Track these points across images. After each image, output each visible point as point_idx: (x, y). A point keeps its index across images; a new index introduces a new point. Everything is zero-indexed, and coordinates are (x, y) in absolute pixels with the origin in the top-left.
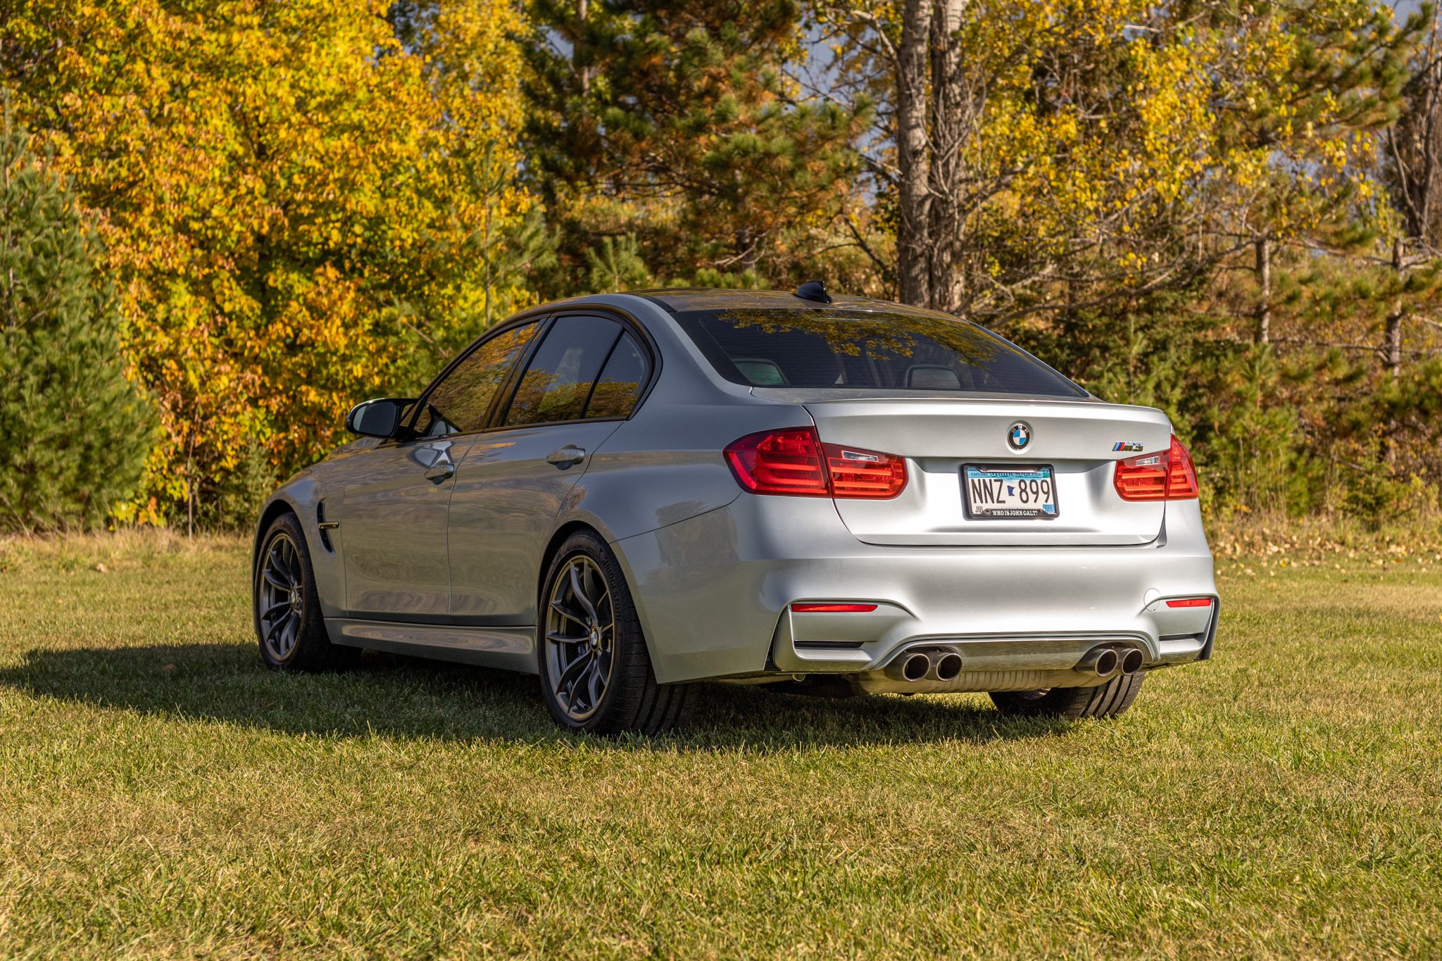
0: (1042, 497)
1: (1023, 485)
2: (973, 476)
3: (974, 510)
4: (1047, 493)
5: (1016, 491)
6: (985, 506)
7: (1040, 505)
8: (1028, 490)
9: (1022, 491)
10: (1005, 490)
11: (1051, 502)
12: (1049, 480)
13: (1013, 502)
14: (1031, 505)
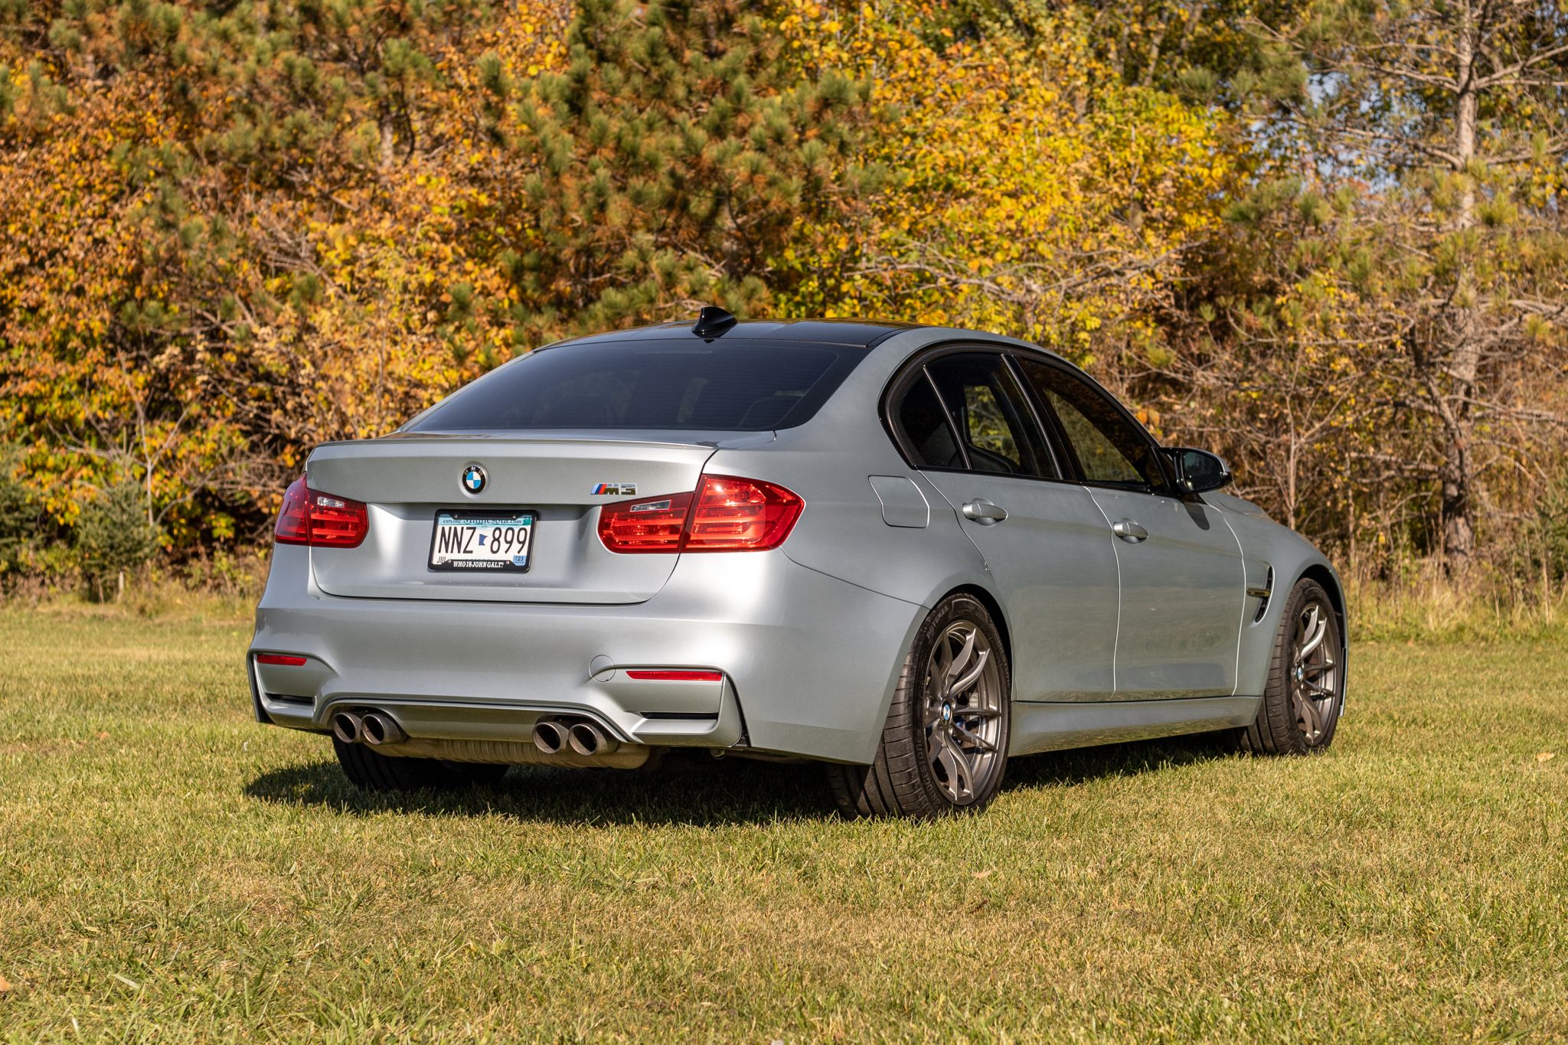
0: (516, 546)
1: (497, 533)
2: (446, 523)
3: (435, 562)
4: (523, 543)
5: (488, 541)
6: (449, 557)
7: (510, 557)
8: (502, 539)
9: (495, 539)
10: (476, 538)
11: (524, 553)
12: (528, 528)
13: (481, 553)
14: (501, 556)
